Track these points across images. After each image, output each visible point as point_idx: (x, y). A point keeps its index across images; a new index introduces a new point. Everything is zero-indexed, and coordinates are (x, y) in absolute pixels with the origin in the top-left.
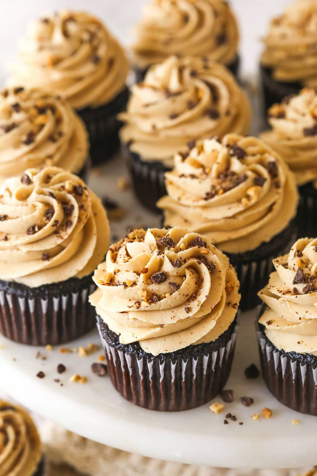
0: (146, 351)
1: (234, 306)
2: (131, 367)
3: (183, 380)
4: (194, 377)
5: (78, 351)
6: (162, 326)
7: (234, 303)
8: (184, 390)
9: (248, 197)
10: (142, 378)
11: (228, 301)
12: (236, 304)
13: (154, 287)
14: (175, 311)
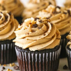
0: (31, 50)
1: (59, 39)
2: (26, 58)
3: (43, 62)
4: (47, 61)
5: (9, 66)
6: (36, 40)
7: (59, 38)
8: (44, 67)
9: (62, 17)
10: (30, 61)
11: (57, 38)
12: (60, 38)
13: (33, 29)
14: (40, 36)
